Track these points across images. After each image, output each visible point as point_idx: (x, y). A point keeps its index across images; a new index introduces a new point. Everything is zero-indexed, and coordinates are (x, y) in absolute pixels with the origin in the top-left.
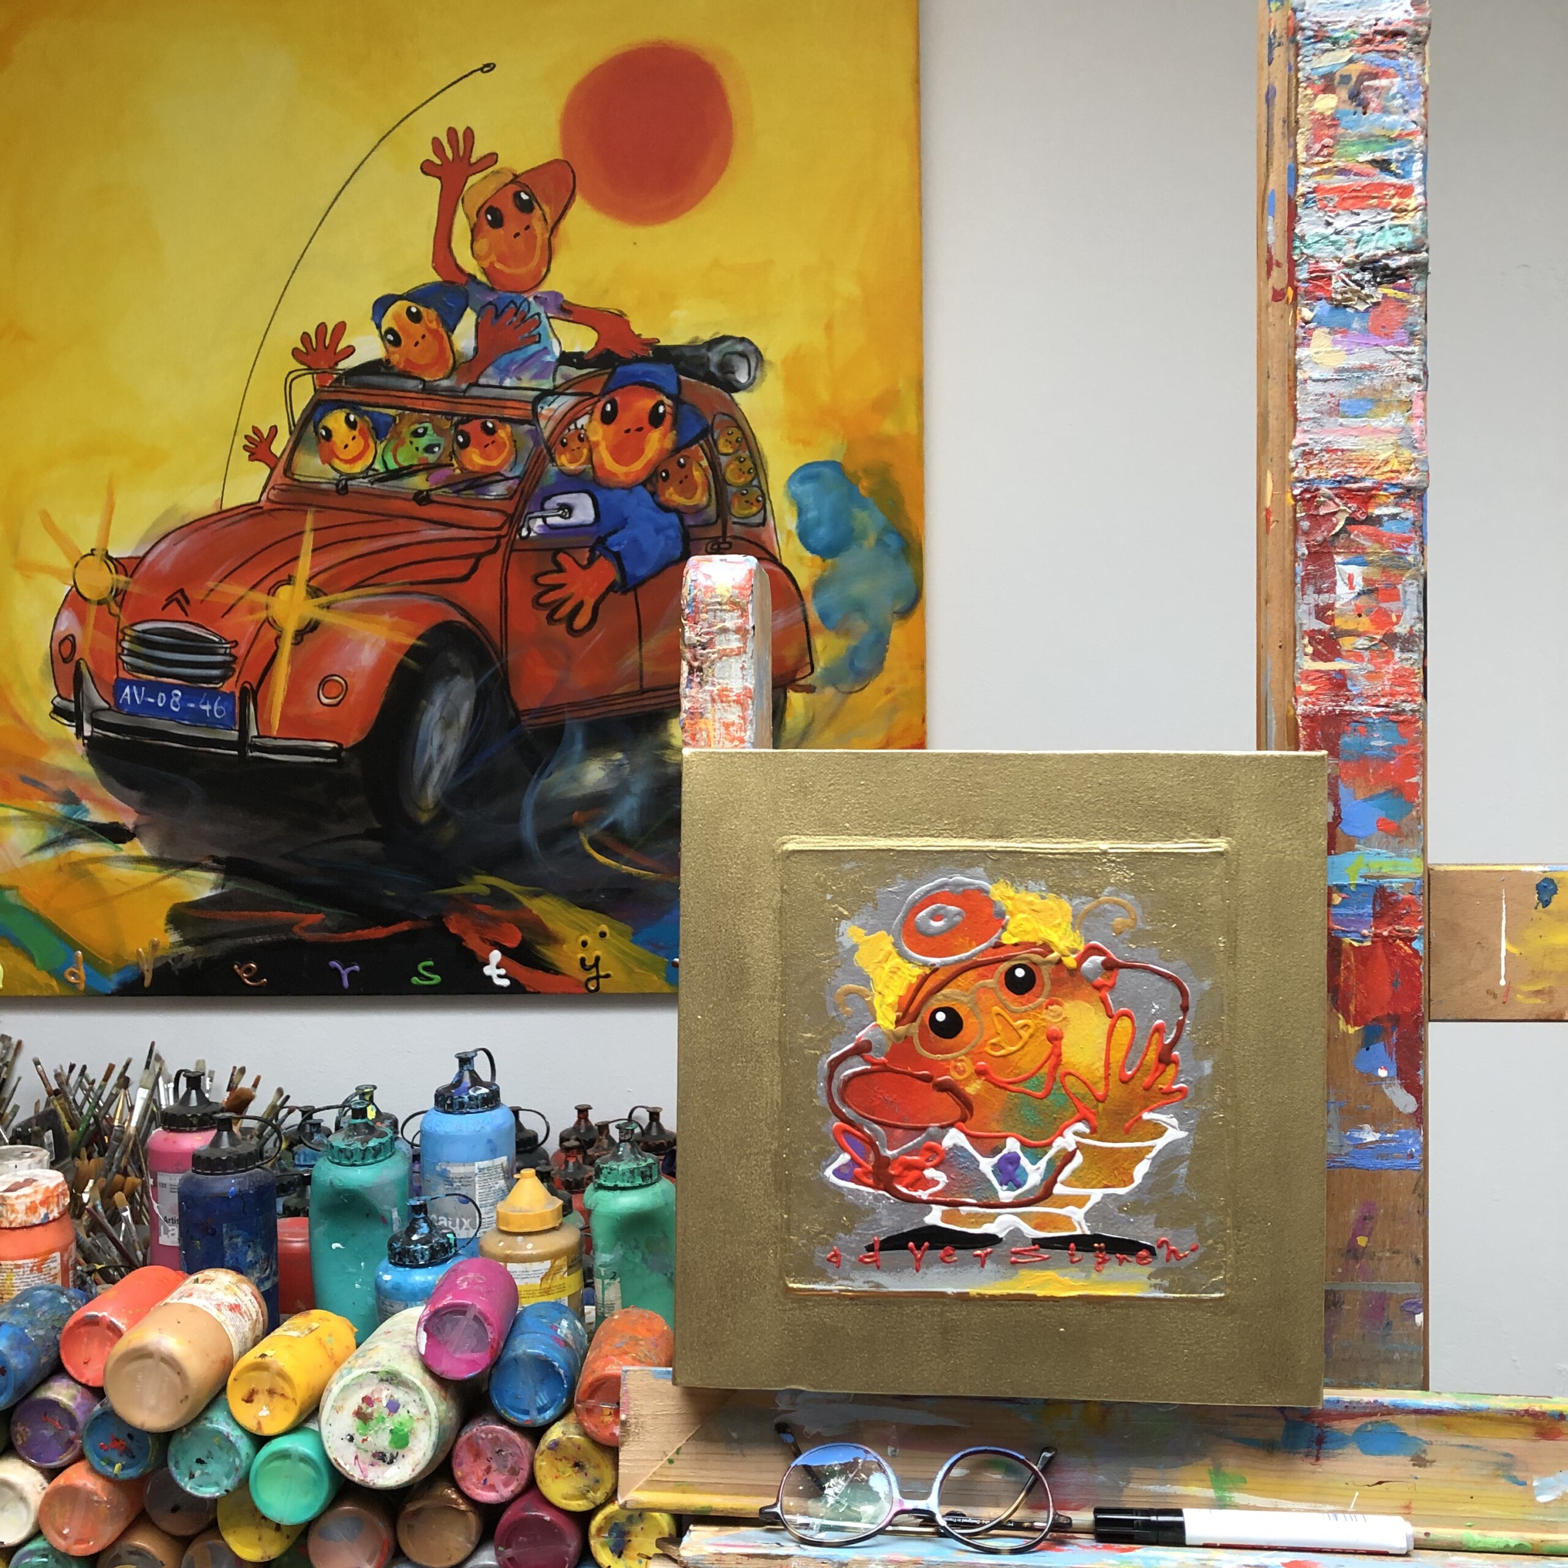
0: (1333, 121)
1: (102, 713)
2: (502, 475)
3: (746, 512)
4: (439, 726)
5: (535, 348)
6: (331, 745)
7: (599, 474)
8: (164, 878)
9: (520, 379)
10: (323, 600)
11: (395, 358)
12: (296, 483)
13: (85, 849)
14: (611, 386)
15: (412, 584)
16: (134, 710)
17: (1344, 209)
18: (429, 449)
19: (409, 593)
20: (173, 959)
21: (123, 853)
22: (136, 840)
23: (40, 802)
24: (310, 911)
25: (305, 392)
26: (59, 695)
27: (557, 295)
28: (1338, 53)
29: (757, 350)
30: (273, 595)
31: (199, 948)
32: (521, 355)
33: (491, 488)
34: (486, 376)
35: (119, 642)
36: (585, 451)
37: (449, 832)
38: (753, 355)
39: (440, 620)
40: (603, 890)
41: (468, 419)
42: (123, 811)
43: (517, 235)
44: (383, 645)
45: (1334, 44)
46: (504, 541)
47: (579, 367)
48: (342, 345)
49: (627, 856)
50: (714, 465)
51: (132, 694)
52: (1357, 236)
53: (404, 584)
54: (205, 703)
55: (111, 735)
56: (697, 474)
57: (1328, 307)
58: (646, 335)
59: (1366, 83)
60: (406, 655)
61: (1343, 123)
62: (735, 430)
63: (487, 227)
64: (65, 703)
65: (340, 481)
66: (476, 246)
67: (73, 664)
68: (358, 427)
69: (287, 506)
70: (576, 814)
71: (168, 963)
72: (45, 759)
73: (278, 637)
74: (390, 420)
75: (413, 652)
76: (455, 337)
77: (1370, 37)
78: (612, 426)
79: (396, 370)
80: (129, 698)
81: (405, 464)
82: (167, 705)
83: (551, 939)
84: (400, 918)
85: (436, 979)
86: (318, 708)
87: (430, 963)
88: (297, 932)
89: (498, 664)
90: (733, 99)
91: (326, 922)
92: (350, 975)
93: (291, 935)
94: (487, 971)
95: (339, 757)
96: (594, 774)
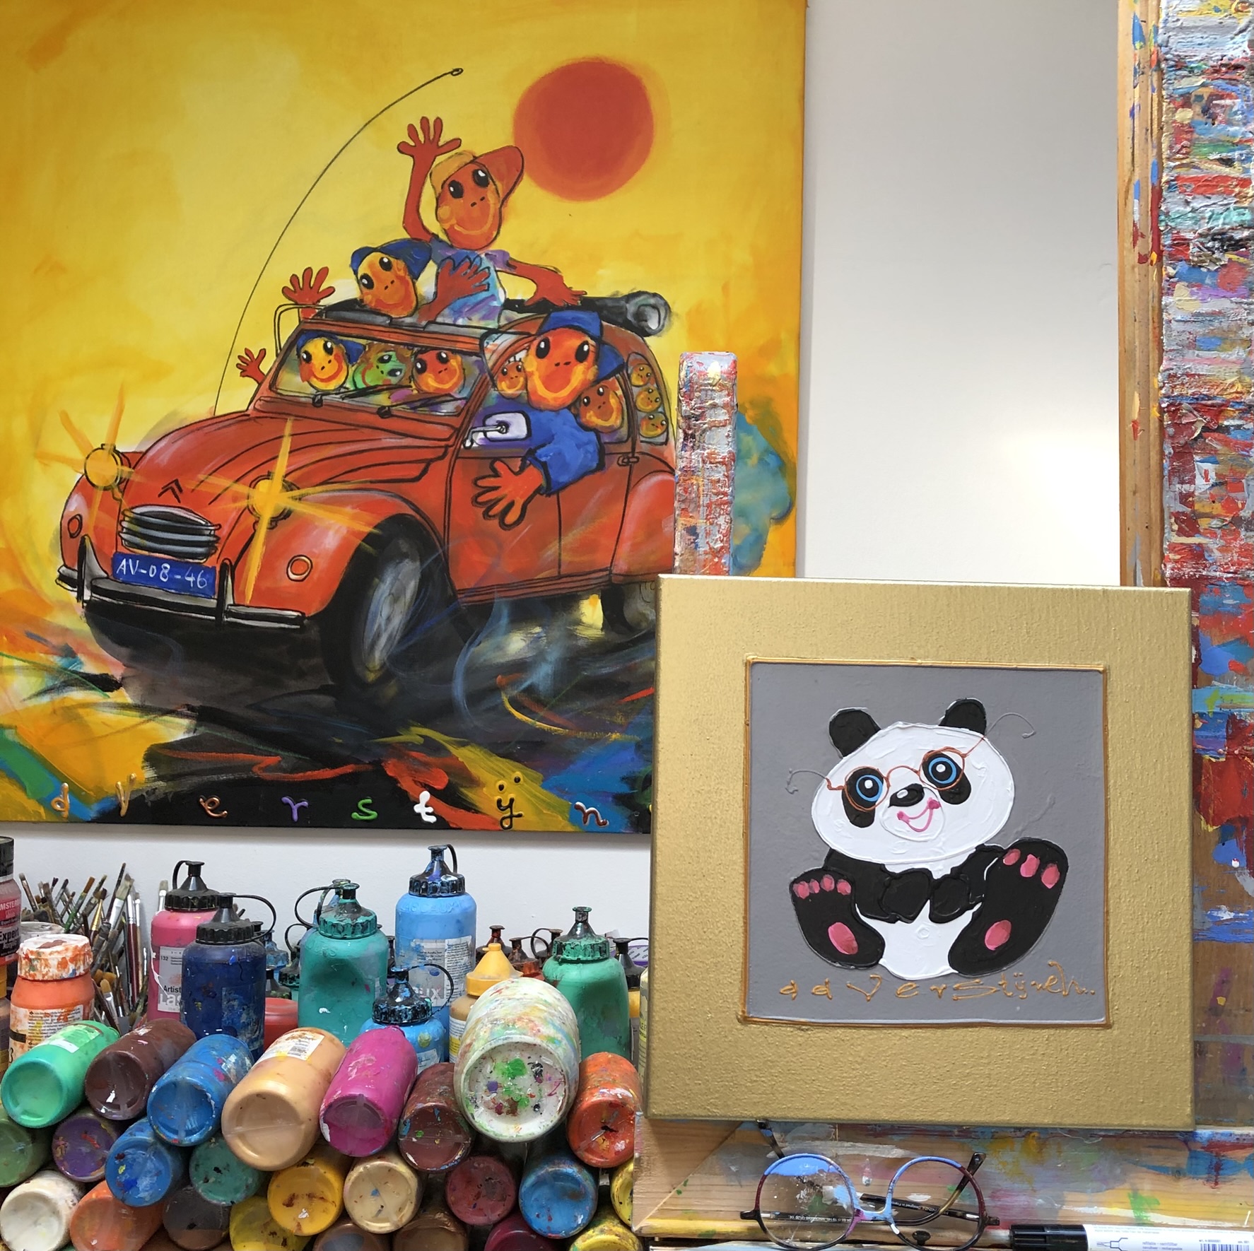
0: (1190, 128)
1: (101, 581)
2: (451, 396)
3: (652, 433)
4: (388, 601)
5: (484, 295)
6: (296, 614)
7: (533, 398)
8: (144, 722)
9: (470, 319)
10: (296, 493)
11: (368, 298)
12: (279, 396)
13: (77, 695)
14: (545, 328)
15: (371, 482)
16: (129, 580)
17: (1199, 194)
18: (392, 373)
19: (368, 490)
20: (147, 793)
21: (110, 701)
22: (122, 689)
23: (42, 655)
24: (268, 754)
25: (291, 322)
26: (65, 565)
27: (504, 254)
28: (1194, 79)
29: (666, 304)
30: (254, 488)
31: (170, 783)
32: (473, 300)
33: (442, 406)
34: (443, 316)
35: (120, 522)
36: (522, 380)
37: (391, 690)
38: (663, 308)
39: (394, 512)
40: (519, 742)
41: (425, 350)
42: (113, 664)
43: (473, 204)
44: (345, 532)
45: (1190, 72)
46: (450, 450)
47: (519, 312)
48: (324, 286)
49: (542, 714)
50: (627, 394)
51: (128, 566)
52: (1208, 215)
53: (366, 482)
54: (189, 576)
55: (107, 599)
56: (613, 401)
57: (1187, 266)
58: (576, 288)
59: (1214, 102)
60: (363, 541)
61: (1197, 130)
62: (646, 366)
63: (449, 196)
64: (70, 571)
65: (316, 396)
66: (440, 211)
67: (79, 538)
68: (334, 353)
69: (271, 415)
70: (500, 677)
71: (142, 795)
72: (48, 619)
73: (256, 522)
74: (361, 348)
75: (369, 538)
76: (418, 283)
77: (1218, 68)
78: (545, 361)
79: (368, 307)
80: (124, 569)
81: (372, 384)
82: (157, 576)
83: (474, 782)
84: (345, 762)
85: (374, 815)
86: (286, 583)
87: (369, 801)
88: (257, 772)
89: (441, 551)
90: (655, 105)
91: (282, 763)
92: (300, 809)
93: (251, 774)
94: (417, 809)
95: (301, 624)
96: (517, 644)
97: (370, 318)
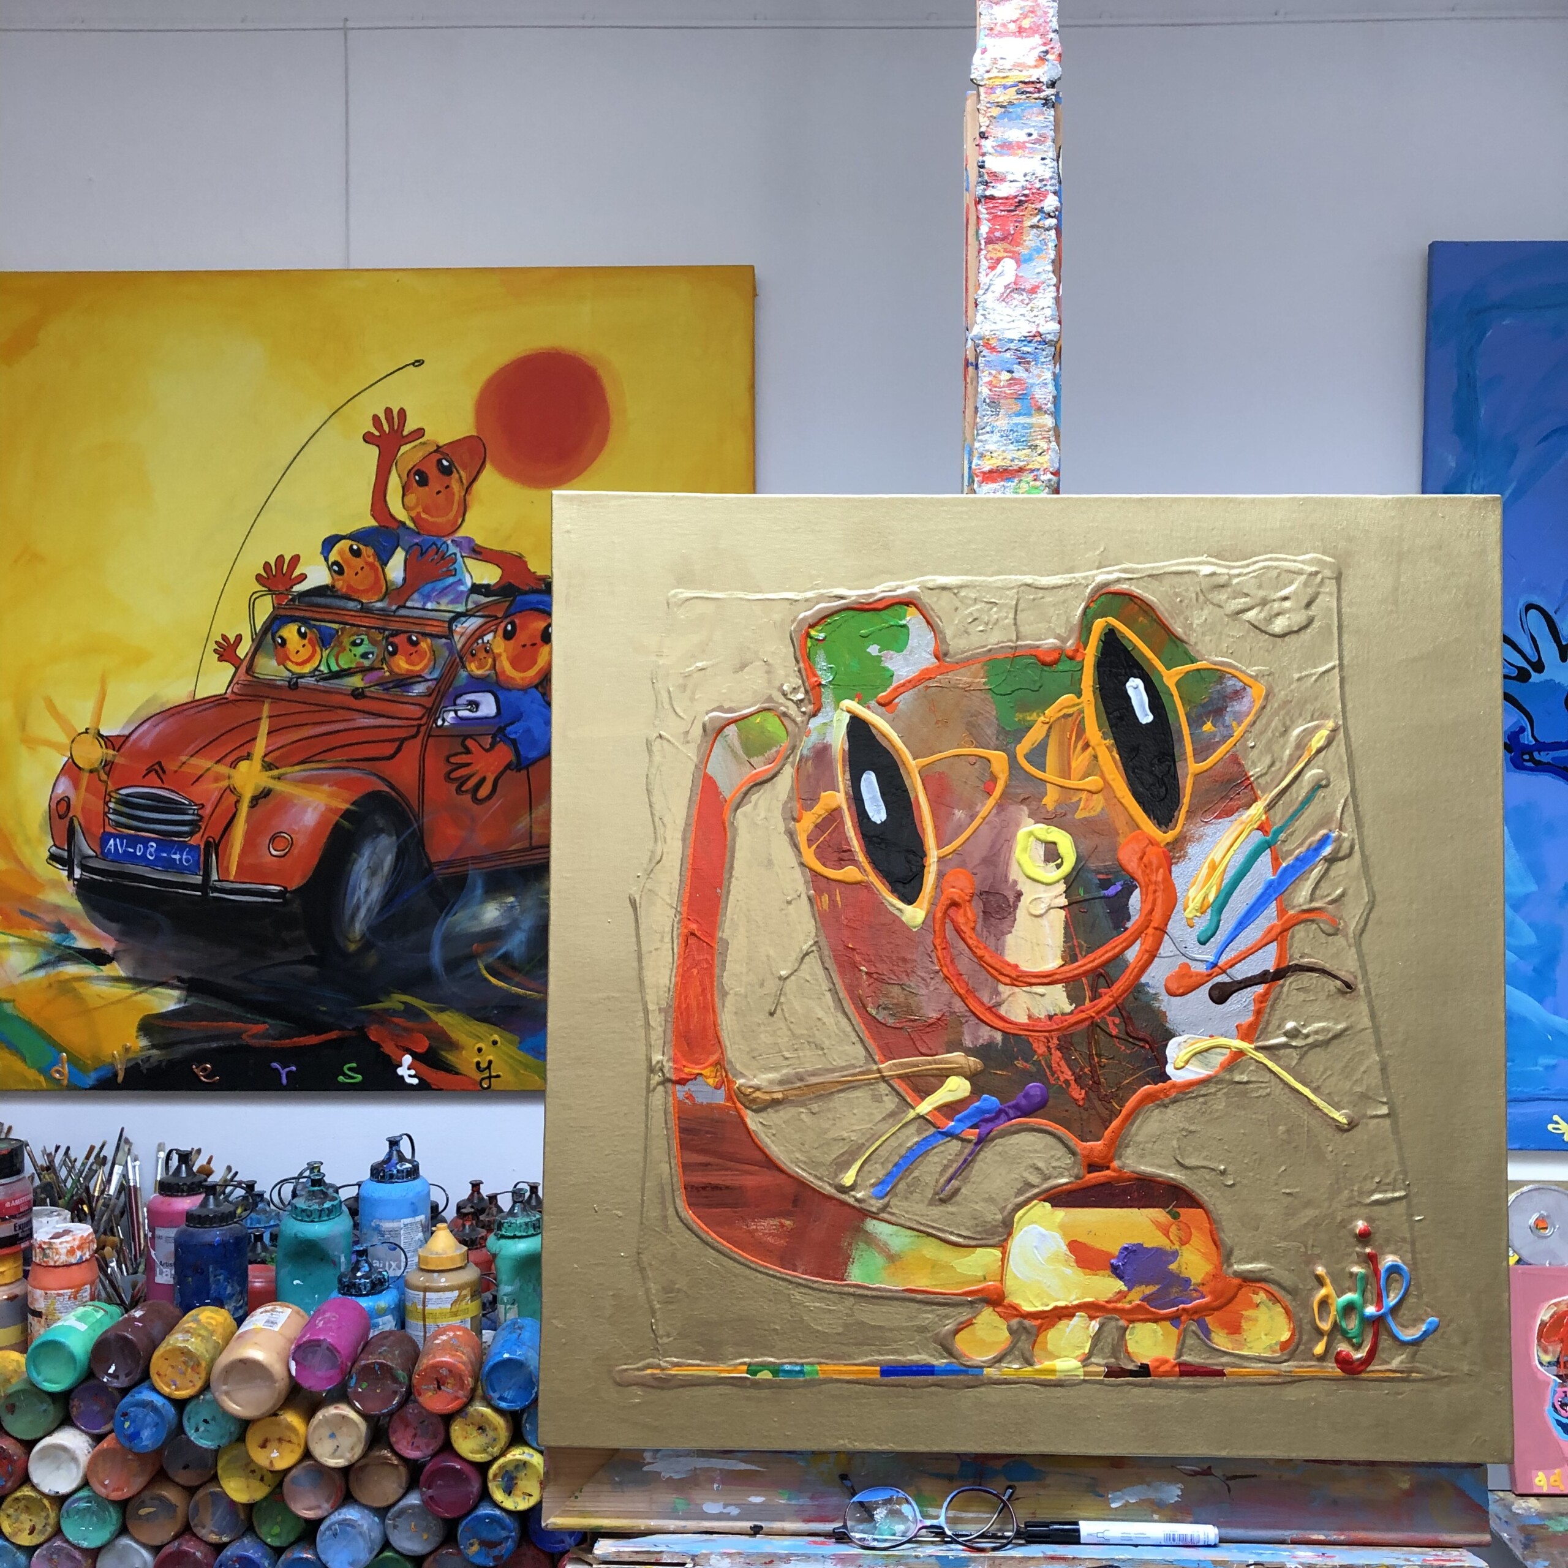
1: (90, 860)
4: (366, 874)
5: (451, 580)
6: (278, 888)
7: (501, 678)
8: (136, 994)
9: (438, 603)
10: (275, 772)
11: (339, 584)
12: (256, 680)
13: (72, 969)
14: (512, 610)
15: (348, 761)
16: (117, 858)
18: (364, 656)
19: (343, 768)
20: (142, 1060)
21: (101, 974)
22: (115, 963)
23: (35, 931)
24: (257, 1022)
25: (265, 608)
26: (55, 845)
27: (470, 540)
30: (234, 768)
31: (164, 1052)
32: (440, 585)
33: (414, 687)
35: (106, 803)
36: (490, 661)
37: (372, 959)
39: (370, 790)
40: (496, 1007)
41: (395, 633)
42: (104, 939)
43: (439, 492)
44: (323, 809)
46: (423, 729)
47: (486, 596)
49: (517, 979)
51: (116, 845)
53: (339, 761)
54: (175, 853)
55: (97, 877)
60: (342, 817)
63: (415, 485)
64: (59, 851)
65: (292, 679)
67: (67, 820)
68: (308, 636)
69: (248, 698)
70: (475, 945)
71: (137, 1064)
72: (41, 896)
73: (238, 802)
75: (346, 815)
76: (387, 570)
78: (512, 642)
79: (339, 593)
80: (112, 848)
81: (346, 667)
82: (144, 853)
83: (453, 1045)
84: (331, 1031)
85: (359, 1078)
86: (269, 859)
87: (354, 1065)
88: (246, 1039)
89: (416, 826)
90: (611, 395)
91: (270, 1033)
92: (288, 1074)
93: (241, 1042)
94: (400, 1071)
95: (284, 898)
96: (491, 913)
97: (342, 603)
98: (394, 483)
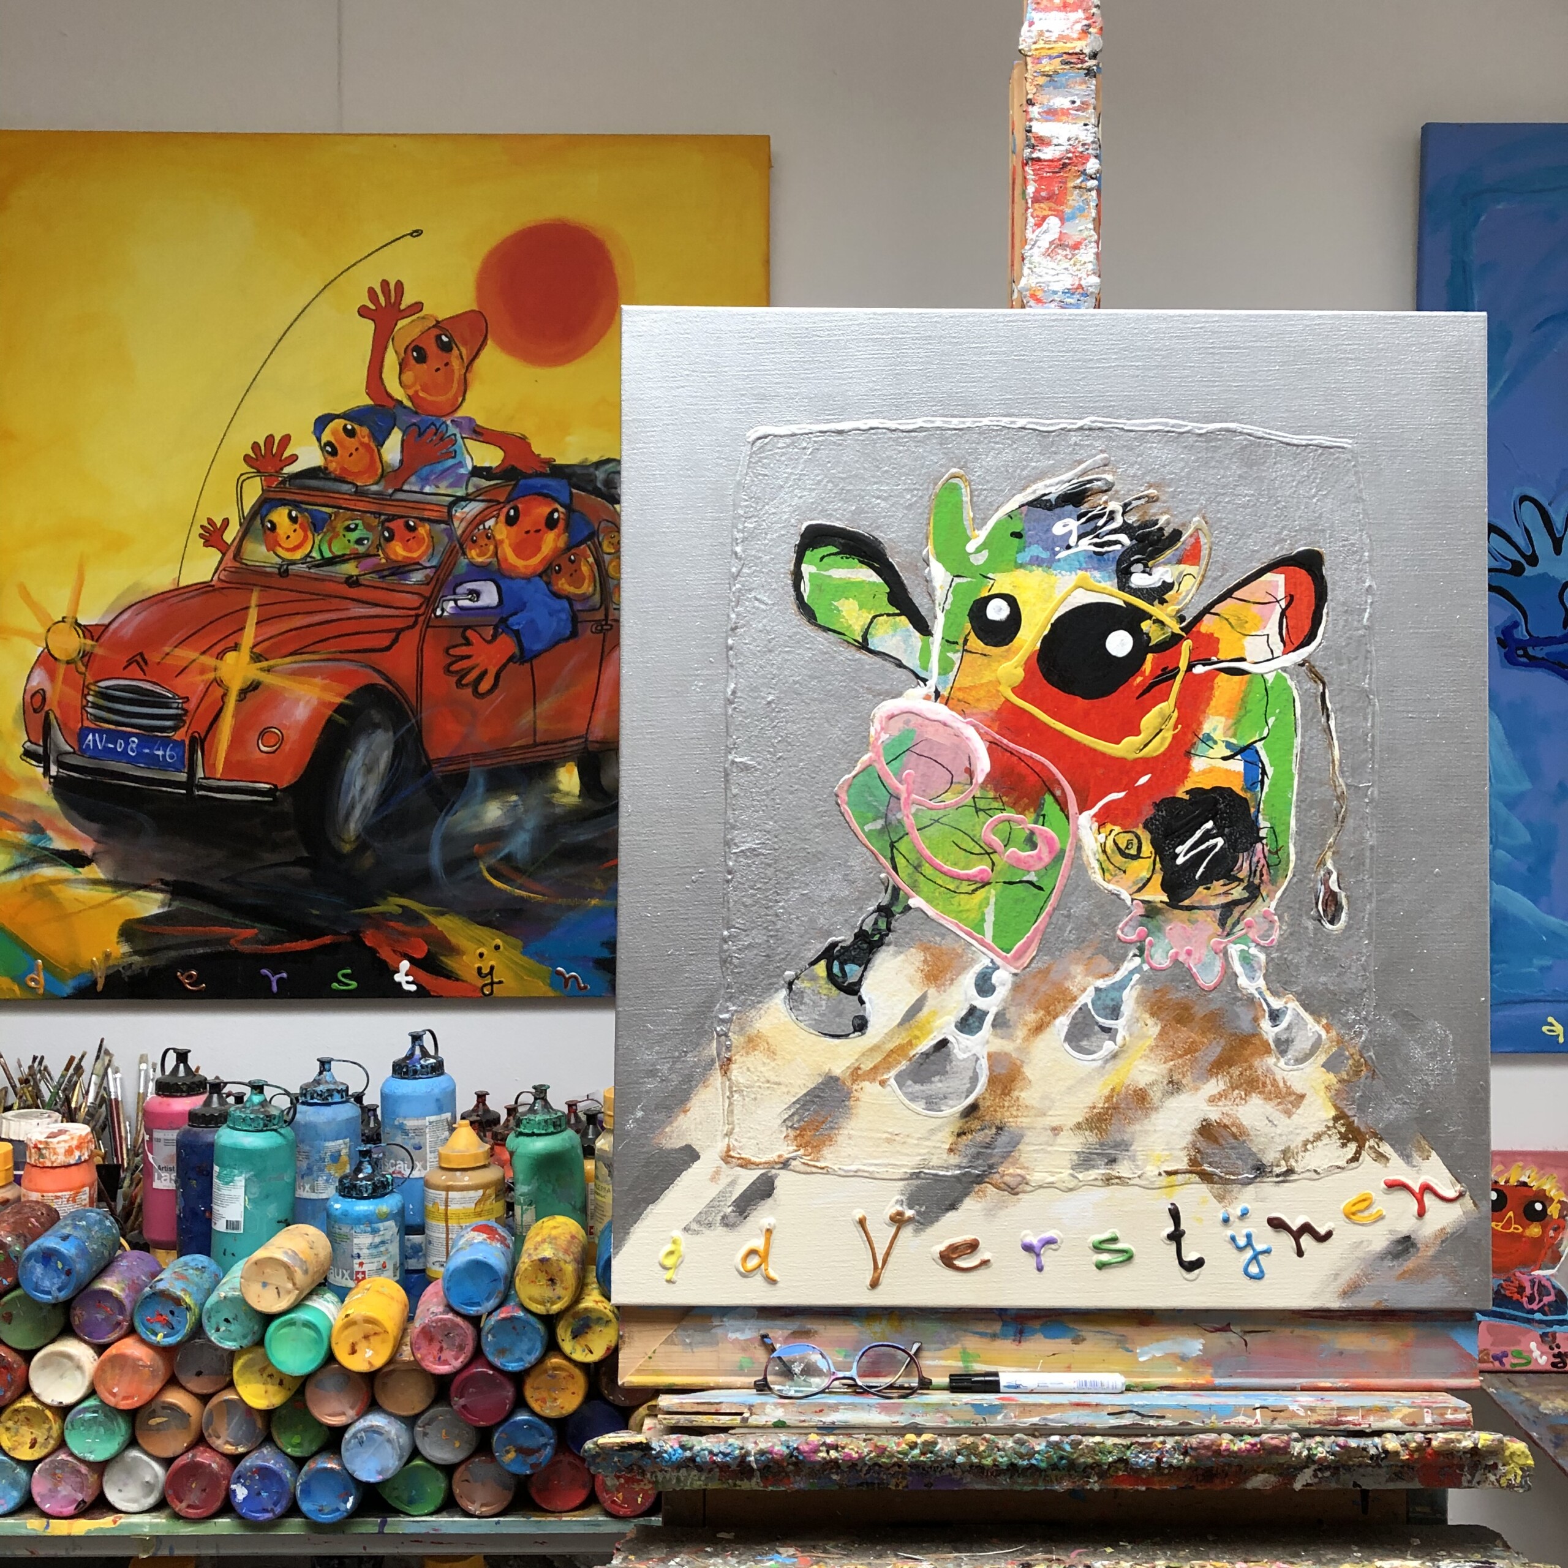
1: (68, 756)
4: (362, 771)
5: (451, 462)
6: (268, 786)
8: (117, 897)
10: (265, 664)
11: (333, 466)
12: (244, 566)
13: (48, 872)
14: (514, 495)
15: (341, 652)
16: (96, 754)
18: (359, 541)
19: (338, 660)
20: (123, 967)
21: (79, 876)
22: (94, 865)
23: (9, 832)
24: (246, 927)
25: (254, 491)
26: (30, 740)
27: (471, 420)
30: (221, 659)
31: (147, 958)
32: (439, 467)
33: (411, 575)
34: (410, 484)
35: (84, 696)
36: (492, 547)
37: (368, 861)
39: (366, 683)
40: (498, 911)
41: (392, 518)
42: (84, 840)
43: (438, 370)
44: (315, 702)
46: (421, 619)
47: (487, 479)
48: (286, 454)
49: (519, 881)
50: (599, 562)
51: (95, 741)
53: (335, 653)
54: (158, 749)
55: (75, 774)
56: (585, 569)
58: (545, 455)
60: (335, 711)
63: (413, 362)
64: (35, 747)
65: (282, 565)
66: (404, 377)
67: (43, 714)
68: (300, 520)
69: (236, 585)
70: (476, 846)
71: (118, 970)
72: (15, 795)
73: (225, 695)
74: (327, 516)
75: (340, 709)
76: (382, 451)
78: (515, 528)
79: (333, 476)
80: (91, 743)
82: (126, 749)
83: (454, 950)
84: (322, 933)
85: (354, 985)
86: (258, 755)
87: (349, 971)
88: (234, 945)
89: (414, 721)
90: (619, 269)
91: (262, 937)
92: (279, 980)
93: (229, 947)
94: (397, 978)
95: (273, 796)
96: (493, 813)
98: (391, 359)
